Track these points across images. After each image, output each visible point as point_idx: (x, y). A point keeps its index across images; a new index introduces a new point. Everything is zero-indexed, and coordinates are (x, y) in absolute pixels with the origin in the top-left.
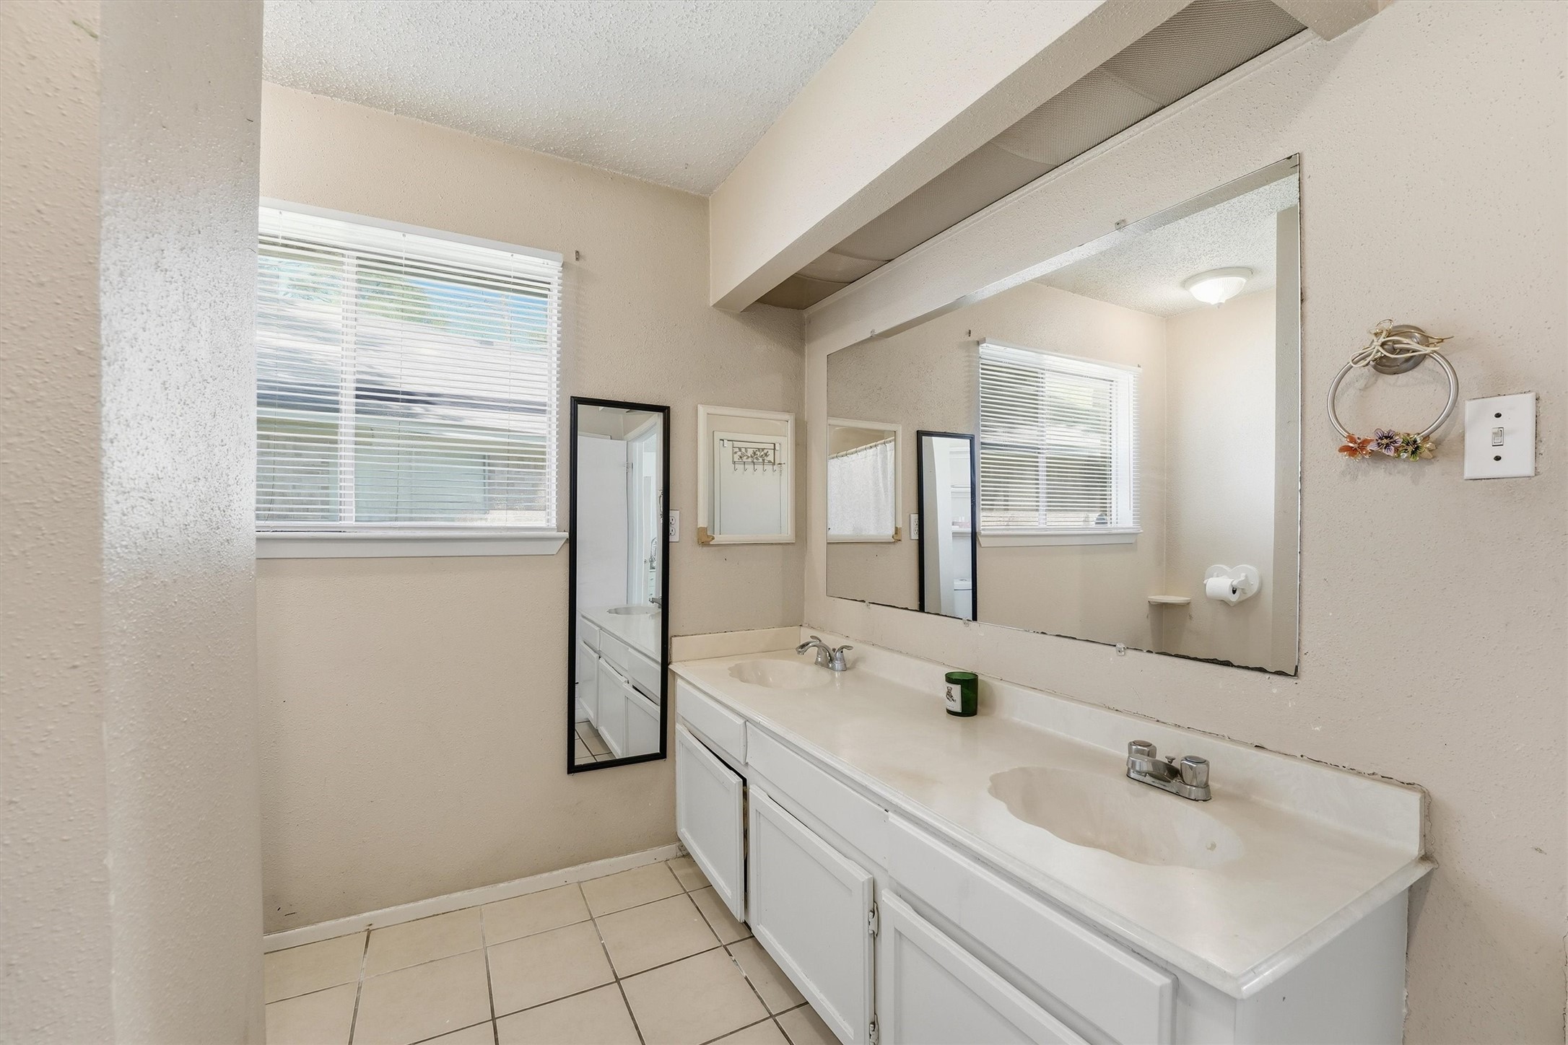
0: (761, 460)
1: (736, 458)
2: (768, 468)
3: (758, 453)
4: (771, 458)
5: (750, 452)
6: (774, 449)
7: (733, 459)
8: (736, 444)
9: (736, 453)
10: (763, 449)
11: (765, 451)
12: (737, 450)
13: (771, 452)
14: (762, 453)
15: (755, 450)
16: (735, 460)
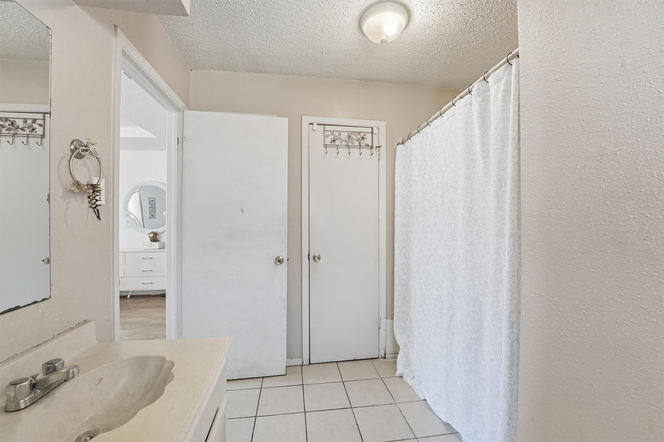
0: (357, 143)
1: (328, 141)
2: (366, 152)
3: (353, 136)
4: (368, 141)
5: (344, 136)
6: (372, 133)
7: (324, 142)
8: (327, 128)
9: (328, 136)
10: (360, 133)
11: (362, 135)
12: (329, 133)
13: (369, 136)
14: (359, 137)
15: (350, 133)
16: (326, 144)
